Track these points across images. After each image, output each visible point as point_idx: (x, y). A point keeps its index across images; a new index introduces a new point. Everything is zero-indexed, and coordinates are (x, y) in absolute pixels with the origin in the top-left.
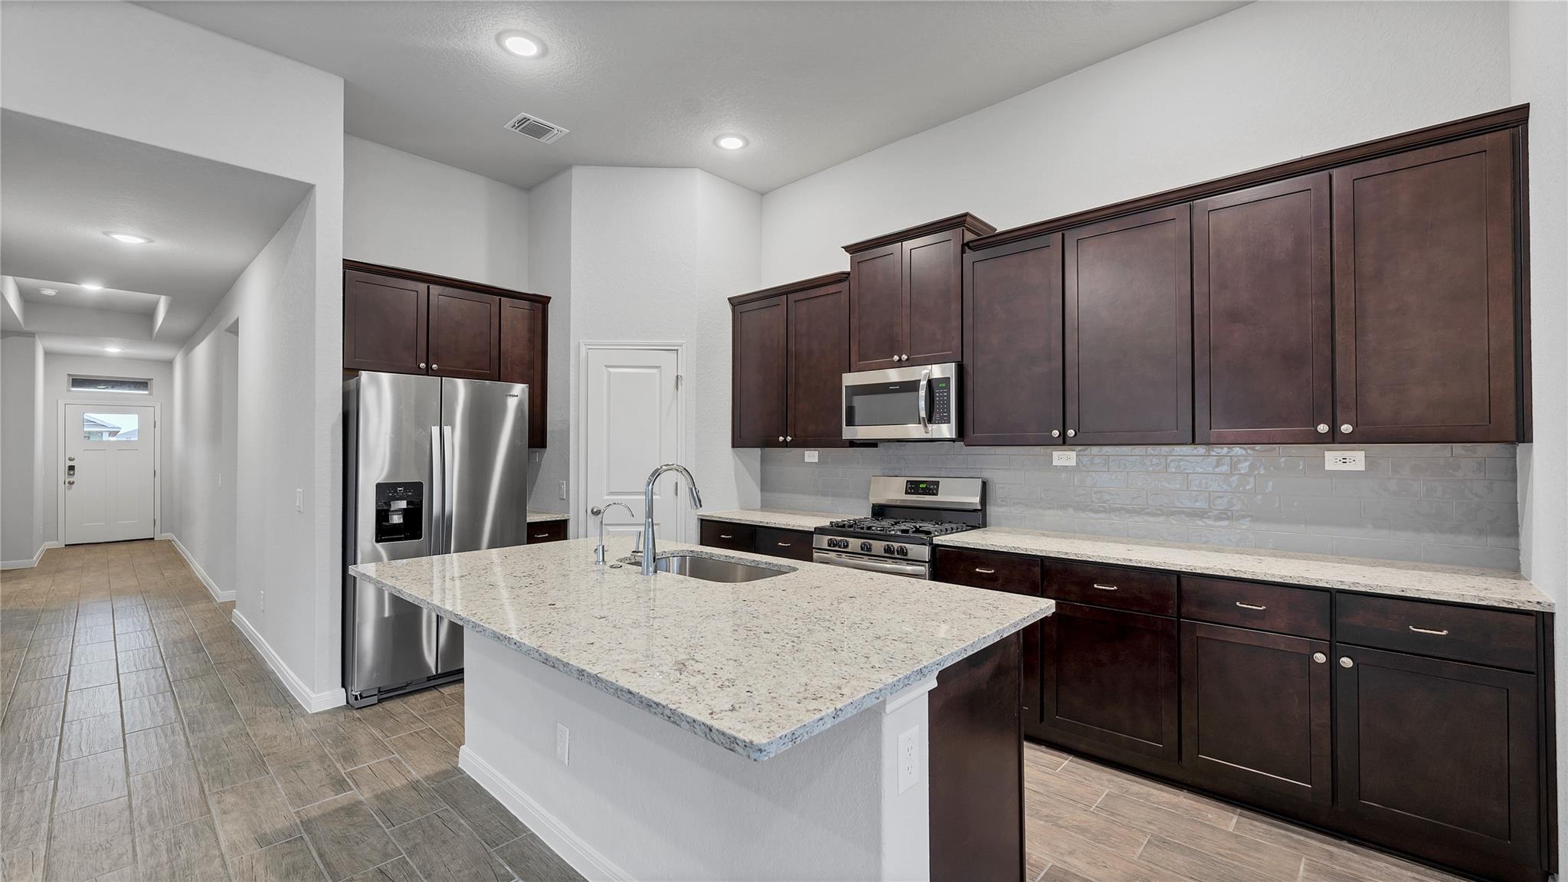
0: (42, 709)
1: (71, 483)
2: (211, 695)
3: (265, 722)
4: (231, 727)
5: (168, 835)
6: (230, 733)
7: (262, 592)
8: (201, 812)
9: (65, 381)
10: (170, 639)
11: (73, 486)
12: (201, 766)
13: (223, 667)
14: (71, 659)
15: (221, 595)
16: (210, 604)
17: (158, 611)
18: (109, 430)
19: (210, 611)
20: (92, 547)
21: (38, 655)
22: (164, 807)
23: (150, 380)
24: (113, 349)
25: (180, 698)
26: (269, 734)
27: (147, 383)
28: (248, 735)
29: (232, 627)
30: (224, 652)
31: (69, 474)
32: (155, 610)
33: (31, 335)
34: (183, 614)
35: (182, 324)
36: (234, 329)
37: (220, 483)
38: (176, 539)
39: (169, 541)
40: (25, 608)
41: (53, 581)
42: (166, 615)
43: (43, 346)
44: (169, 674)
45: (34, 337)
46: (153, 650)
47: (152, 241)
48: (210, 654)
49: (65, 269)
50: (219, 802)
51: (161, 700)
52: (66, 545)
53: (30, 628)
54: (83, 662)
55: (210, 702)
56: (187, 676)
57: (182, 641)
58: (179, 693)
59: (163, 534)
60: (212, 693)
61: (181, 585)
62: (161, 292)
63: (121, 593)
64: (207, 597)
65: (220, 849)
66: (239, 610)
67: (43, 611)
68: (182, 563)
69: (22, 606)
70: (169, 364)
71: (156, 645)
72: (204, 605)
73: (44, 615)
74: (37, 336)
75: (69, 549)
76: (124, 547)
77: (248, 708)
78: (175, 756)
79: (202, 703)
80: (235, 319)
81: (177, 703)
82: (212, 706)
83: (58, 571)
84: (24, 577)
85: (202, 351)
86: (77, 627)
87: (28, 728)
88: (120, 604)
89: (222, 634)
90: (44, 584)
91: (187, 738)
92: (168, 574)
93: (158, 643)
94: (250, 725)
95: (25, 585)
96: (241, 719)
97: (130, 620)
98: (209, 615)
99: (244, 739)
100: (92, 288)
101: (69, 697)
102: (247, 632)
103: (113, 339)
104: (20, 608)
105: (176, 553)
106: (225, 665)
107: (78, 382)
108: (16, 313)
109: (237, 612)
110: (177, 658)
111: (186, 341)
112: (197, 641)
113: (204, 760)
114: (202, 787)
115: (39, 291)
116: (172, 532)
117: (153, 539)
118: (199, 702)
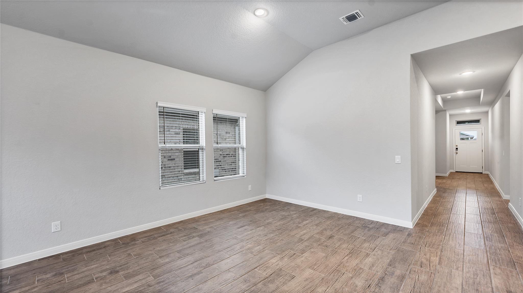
0: (444, 216)
1: (457, 153)
2: (496, 231)
3: (518, 250)
4: (503, 245)
5: (474, 269)
6: (502, 247)
7: (520, 198)
8: (486, 269)
9: (455, 123)
10: (483, 207)
11: (457, 154)
12: (489, 253)
13: (502, 223)
14: (453, 204)
15: (505, 197)
16: (500, 199)
17: (481, 197)
18: (471, 137)
19: (500, 201)
20: (463, 173)
21: (445, 200)
22: (474, 260)
23: (480, 119)
24: (468, 111)
25: (484, 227)
26: (519, 255)
27: (479, 120)
28: (509, 251)
29: (508, 209)
30: (503, 217)
31: (456, 150)
32: (480, 196)
33: (445, 111)
34: (489, 199)
35: (490, 97)
36: (508, 95)
37: (504, 154)
38: (490, 174)
39: (488, 174)
40: (443, 187)
41: (451, 181)
42: (483, 199)
43: (449, 114)
44: (482, 218)
45: (446, 111)
46: (477, 209)
47: (474, 72)
48: (498, 216)
49: (452, 89)
50: (494, 269)
51: (478, 226)
52: (456, 172)
53: (444, 193)
54: (456, 206)
55: (495, 233)
56: (488, 221)
57: (487, 209)
58: (484, 226)
59: (485, 172)
60: (497, 230)
61: (490, 190)
62: (481, 88)
63: (470, 188)
64: (500, 196)
65: (492, 285)
66: (510, 203)
67: (448, 189)
68: (491, 182)
69: (443, 186)
70: (487, 112)
71: (478, 207)
72: (497, 198)
73: (448, 190)
74: (447, 111)
75: (456, 173)
76: (472, 174)
77: (511, 241)
78: (480, 246)
79: (492, 232)
80: (509, 90)
81: (483, 229)
82: (496, 235)
83: (453, 178)
84: (444, 179)
85: (497, 106)
86: (456, 196)
87: (440, 219)
88: (469, 192)
89: (503, 211)
90: (449, 182)
91: (485, 242)
92: (486, 185)
93: (479, 207)
94: (510, 248)
95: (444, 181)
96: (507, 244)
97: (471, 197)
98: (499, 203)
99: (507, 252)
100: (460, 93)
101: (451, 215)
102: (514, 213)
103: (467, 107)
104: (442, 187)
105: (490, 179)
106: (503, 222)
107: (459, 123)
108: (441, 105)
109: (510, 204)
110: (485, 214)
111: (492, 104)
112: (493, 210)
113: (490, 252)
114: (488, 261)
115: (446, 97)
116: (489, 171)
117: (482, 173)
118: (491, 231)
